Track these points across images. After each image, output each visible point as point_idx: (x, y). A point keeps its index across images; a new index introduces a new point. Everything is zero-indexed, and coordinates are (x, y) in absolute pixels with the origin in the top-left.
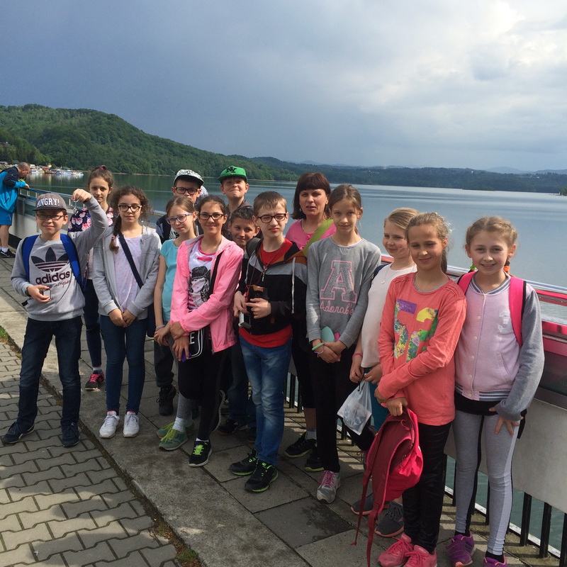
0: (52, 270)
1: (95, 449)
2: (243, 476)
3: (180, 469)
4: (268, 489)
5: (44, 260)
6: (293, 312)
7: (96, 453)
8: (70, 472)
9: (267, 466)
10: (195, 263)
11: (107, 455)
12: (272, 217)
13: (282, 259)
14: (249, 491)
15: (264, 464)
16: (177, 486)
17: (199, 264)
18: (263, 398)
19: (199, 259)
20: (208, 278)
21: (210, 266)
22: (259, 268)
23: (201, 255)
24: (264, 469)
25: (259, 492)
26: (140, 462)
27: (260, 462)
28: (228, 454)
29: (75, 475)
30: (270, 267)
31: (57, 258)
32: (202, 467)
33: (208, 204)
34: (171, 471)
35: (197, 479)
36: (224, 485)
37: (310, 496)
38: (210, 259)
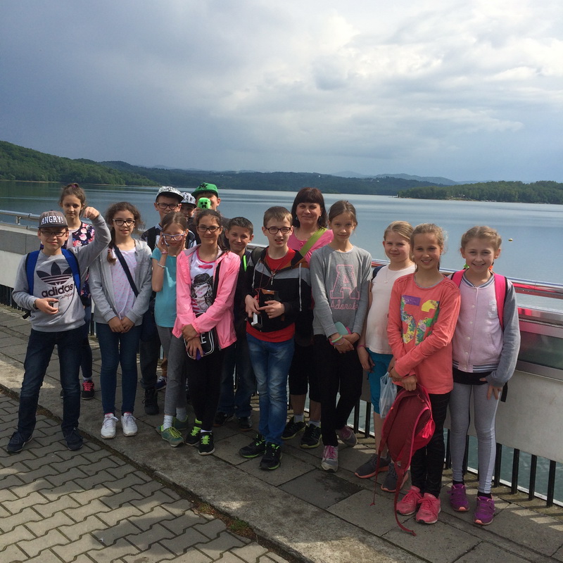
0: (58, 283)
1: (102, 449)
2: (252, 458)
3: (194, 458)
4: (280, 466)
5: (50, 274)
6: (301, 310)
7: (105, 453)
8: (90, 471)
9: (276, 447)
10: (197, 270)
11: (116, 453)
12: (279, 229)
13: (289, 265)
14: (263, 469)
15: (273, 445)
16: (199, 472)
17: (201, 271)
18: (271, 387)
19: (200, 267)
20: (210, 283)
21: (211, 272)
22: (267, 273)
23: (201, 264)
24: (273, 450)
25: (273, 470)
26: (153, 456)
27: (269, 445)
28: (229, 443)
29: (97, 473)
30: (278, 272)
31: (62, 271)
32: (211, 454)
33: (205, 218)
34: (187, 462)
35: (213, 465)
36: (238, 466)
37: (316, 468)
38: (211, 267)
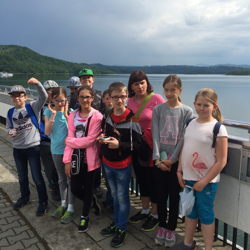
1: (25, 225)
3: (74, 235)
4: (123, 244)
7: (26, 228)
8: (12, 241)
9: (122, 231)
10: (77, 123)
11: (32, 229)
15: (120, 230)
16: (73, 246)
18: (118, 195)
19: (79, 120)
20: (84, 131)
21: (85, 124)
23: (80, 119)
24: (120, 233)
26: (51, 232)
27: (118, 230)
28: (98, 223)
29: (15, 243)
30: (118, 124)
32: (85, 232)
33: (83, 91)
35: (84, 241)
36: (98, 243)
37: (147, 246)
38: (85, 121)
